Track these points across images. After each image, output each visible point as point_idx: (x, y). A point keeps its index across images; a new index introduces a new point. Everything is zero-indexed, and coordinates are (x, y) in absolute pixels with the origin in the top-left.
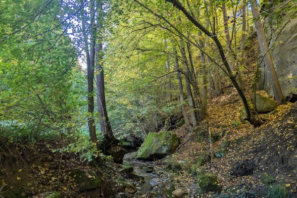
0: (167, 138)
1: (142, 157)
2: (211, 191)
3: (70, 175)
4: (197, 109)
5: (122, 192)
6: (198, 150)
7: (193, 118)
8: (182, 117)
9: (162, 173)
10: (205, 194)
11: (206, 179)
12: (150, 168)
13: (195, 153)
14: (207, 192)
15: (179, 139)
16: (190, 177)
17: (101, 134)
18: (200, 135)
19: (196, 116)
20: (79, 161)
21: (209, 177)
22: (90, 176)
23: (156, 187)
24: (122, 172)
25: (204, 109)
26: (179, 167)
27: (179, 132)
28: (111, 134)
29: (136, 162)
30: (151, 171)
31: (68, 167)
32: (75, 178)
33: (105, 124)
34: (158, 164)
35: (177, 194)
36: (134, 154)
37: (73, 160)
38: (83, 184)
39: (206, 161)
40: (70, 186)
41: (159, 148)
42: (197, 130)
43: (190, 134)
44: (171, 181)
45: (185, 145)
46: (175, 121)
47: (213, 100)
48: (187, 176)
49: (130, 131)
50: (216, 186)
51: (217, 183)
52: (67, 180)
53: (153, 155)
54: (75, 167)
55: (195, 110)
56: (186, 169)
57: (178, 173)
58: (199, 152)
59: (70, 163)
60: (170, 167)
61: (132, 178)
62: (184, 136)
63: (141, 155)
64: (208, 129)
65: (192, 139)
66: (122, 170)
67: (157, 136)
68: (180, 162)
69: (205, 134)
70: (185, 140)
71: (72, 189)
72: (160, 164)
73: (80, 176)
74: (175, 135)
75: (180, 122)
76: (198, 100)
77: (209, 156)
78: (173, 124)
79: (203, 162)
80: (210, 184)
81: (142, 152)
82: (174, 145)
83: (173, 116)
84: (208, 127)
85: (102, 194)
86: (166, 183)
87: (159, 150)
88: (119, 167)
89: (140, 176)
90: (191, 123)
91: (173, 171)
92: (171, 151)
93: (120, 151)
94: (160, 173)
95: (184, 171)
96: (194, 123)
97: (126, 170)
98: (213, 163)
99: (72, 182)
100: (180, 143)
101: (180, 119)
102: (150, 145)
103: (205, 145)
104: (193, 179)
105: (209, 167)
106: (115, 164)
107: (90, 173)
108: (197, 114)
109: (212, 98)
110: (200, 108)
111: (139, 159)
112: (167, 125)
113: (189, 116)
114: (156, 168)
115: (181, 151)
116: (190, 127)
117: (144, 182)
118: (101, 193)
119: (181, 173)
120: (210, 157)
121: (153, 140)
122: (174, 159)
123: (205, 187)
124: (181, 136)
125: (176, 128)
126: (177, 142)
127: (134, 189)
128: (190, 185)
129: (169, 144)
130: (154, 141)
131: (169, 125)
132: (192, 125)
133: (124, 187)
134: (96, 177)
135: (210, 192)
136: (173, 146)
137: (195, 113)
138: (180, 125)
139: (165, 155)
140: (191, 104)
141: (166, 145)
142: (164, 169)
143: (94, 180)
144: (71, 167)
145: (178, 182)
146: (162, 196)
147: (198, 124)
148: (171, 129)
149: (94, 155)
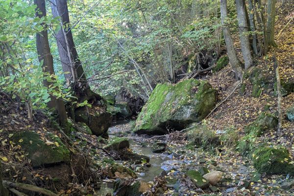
0: (192, 92)
1: (146, 128)
2: (276, 174)
3: (11, 139)
4: (253, 33)
5: (109, 178)
6: (252, 111)
7: (246, 52)
8: (224, 52)
9: (183, 152)
10: (265, 179)
11: (268, 153)
12: (160, 145)
13: (247, 116)
14: (269, 175)
15: (217, 94)
16: (237, 157)
17: (65, 83)
18: (259, 83)
19: (252, 48)
20: (27, 118)
21: (274, 151)
22: (48, 142)
23: (173, 171)
24: (107, 148)
25: (269, 33)
26: (215, 142)
27: (216, 80)
28: (85, 83)
29: (132, 138)
30: (162, 149)
31: (6, 126)
32: (22, 144)
33: (72, 63)
34: (174, 139)
35: (211, 179)
36: (128, 126)
37: (15, 116)
38: (37, 154)
39: (269, 128)
40: (14, 156)
41: (178, 110)
42: (252, 75)
43: (237, 83)
44: (201, 163)
45: (228, 103)
46: (209, 60)
47: (287, 18)
48: (230, 156)
49: (120, 82)
50: (286, 164)
51: (290, 160)
52: (8, 147)
53: (165, 122)
54: (20, 126)
55: (250, 36)
56: (230, 144)
57: (215, 151)
58: (255, 113)
59: (10, 119)
60: (198, 143)
61: (126, 159)
62: (227, 88)
63: (143, 125)
64: (274, 71)
65: (243, 91)
66: (108, 145)
67: (173, 89)
68: (218, 132)
69: (268, 82)
70: (228, 94)
71: (17, 160)
72: (180, 139)
73: (31, 142)
74: (208, 86)
75: (219, 62)
76: (257, 14)
77: (274, 118)
78: (205, 66)
79: (262, 130)
80: (275, 163)
81: (145, 119)
82: (207, 104)
83: (204, 51)
84: (275, 66)
85: (73, 175)
86: (190, 166)
87: (178, 113)
88: (101, 142)
89: (142, 156)
90: (241, 63)
91: (205, 149)
92: (201, 114)
93: (102, 115)
94: (178, 152)
95: (225, 148)
96: (247, 62)
97: (115, 145)
98: (282, 129)
99: (16, 151)
100: (218, 100)
101: (220, 56)
102: (160, 106)
103: (268, 101)
104: (243, 159)
105: (274, 137)
106: (94, 136)
107: (49, 137)
108: (254, 42)
109: (286, 13)
110: (259, 30)
111: (140, 132)
112: (192, 69)
113: (238, 50)
114: (172, 145)
115: (220, 115)
116: (239, 69)
117: (149, 166)
118: (72, 173)
119: (220, 151)
120: (276, 121)
121: (165, 96)
122: (207, 127)
123: (265, 168)
124: (221, 88)
125: (211, 74)
126: (211, 99)
127: (131, 175)
128: (236, 169)
129: (196, 102)
130: (168, 98)
131: (197, 68)
132: (243, 66)
133: (113, 171)
134: (60, 144)
135: (274, 177)
136: (204, 105)
137: (251, 41)
138: (220, 69)
139: (189, 122)
140: (242, 23)
141: (189, 104)
142: (187, 146)
143: (57, 148)
144: (12, 126)
145: (215, 164)
146: (184, 180)
147: (254, 63)
148: (201, 75)
149: (55, 94)
